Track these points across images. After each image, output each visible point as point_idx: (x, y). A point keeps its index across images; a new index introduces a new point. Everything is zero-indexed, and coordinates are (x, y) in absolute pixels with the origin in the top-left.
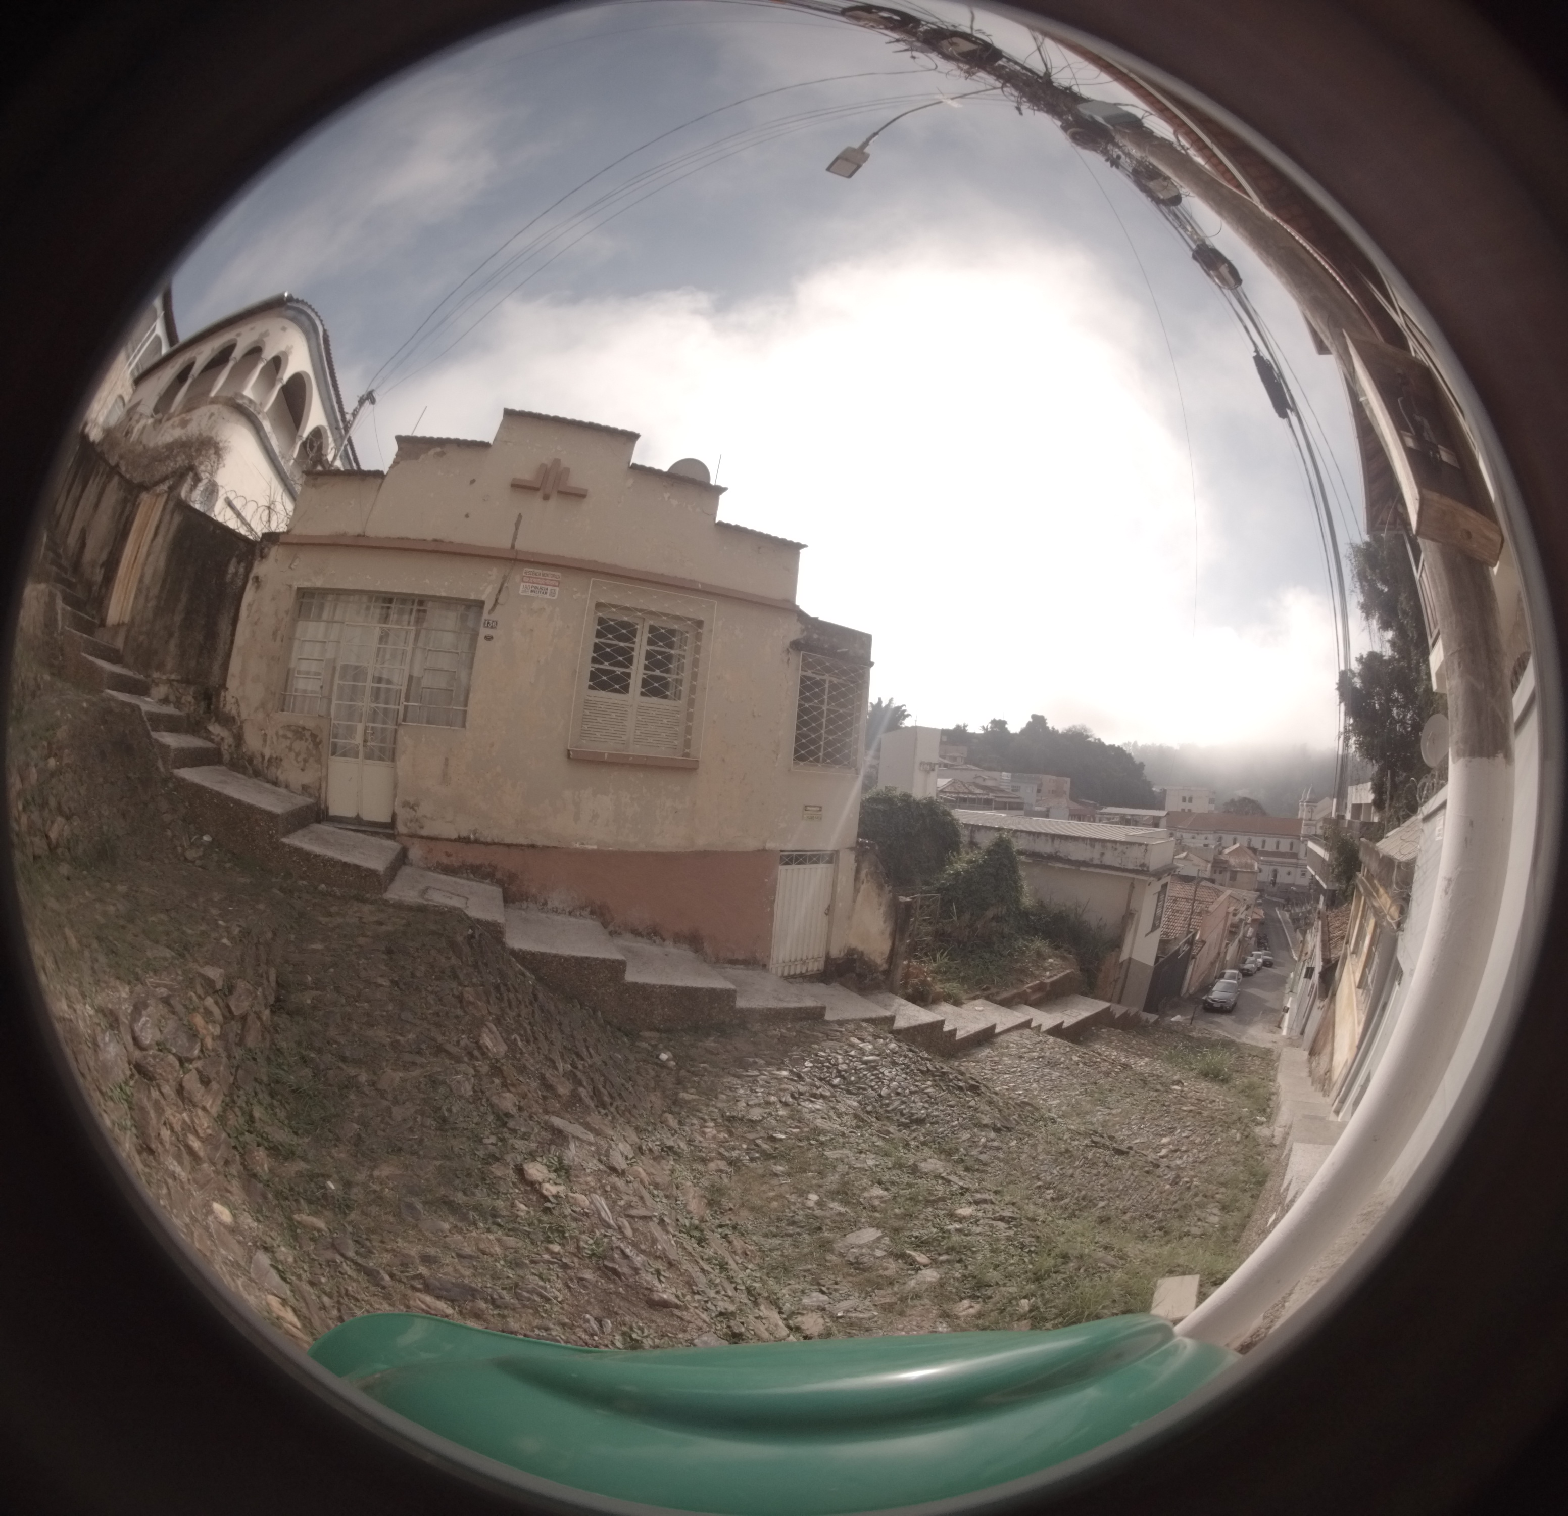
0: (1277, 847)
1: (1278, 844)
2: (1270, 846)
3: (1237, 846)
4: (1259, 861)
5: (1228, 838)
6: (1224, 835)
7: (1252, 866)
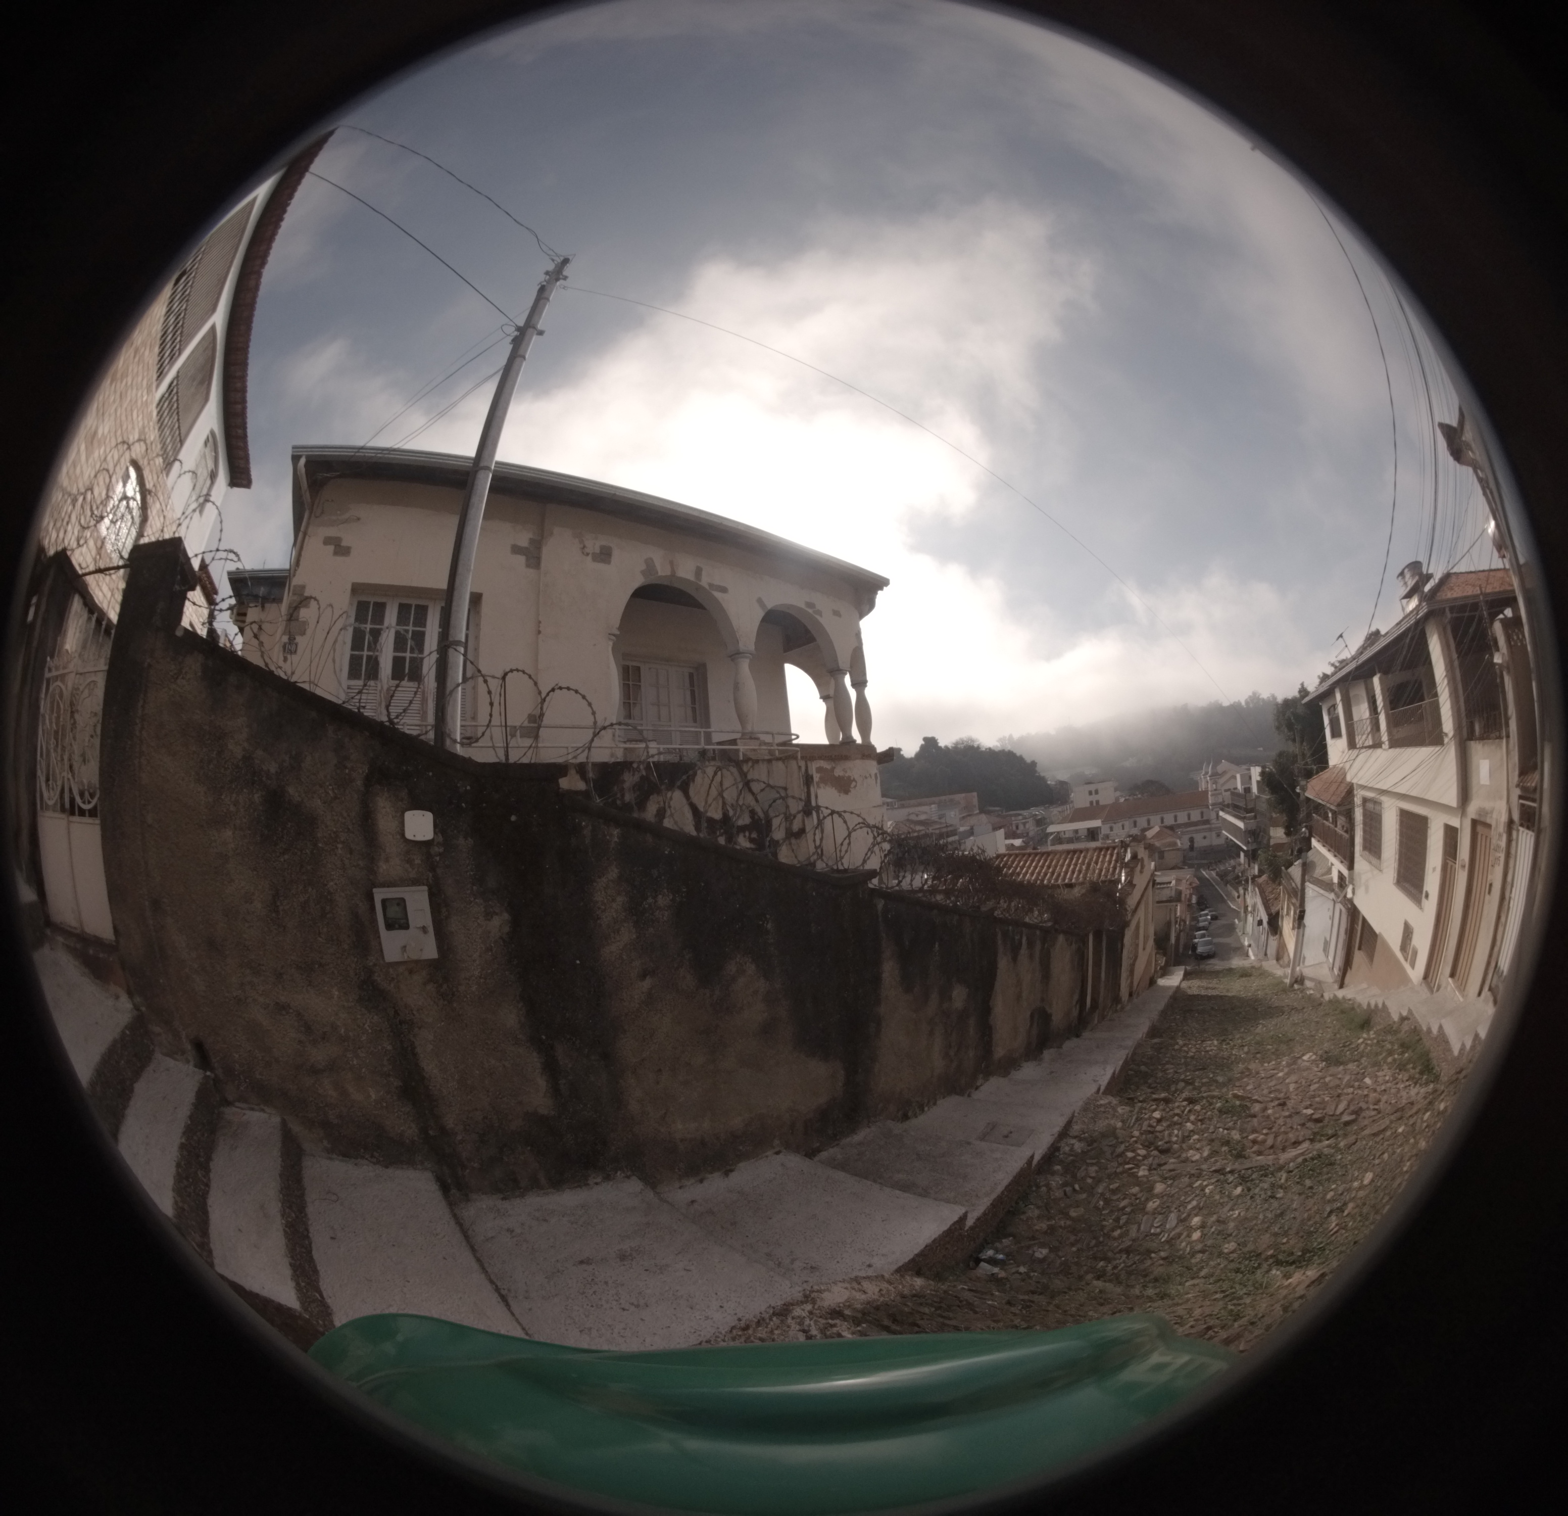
0: (1189, 818)
1: (1189, 816)
2: (1182, 818)
3: (1156, 829)
4: (1180, 838)
5: (1142, 822)
6: (1138, 820)
7: (1176, 844)
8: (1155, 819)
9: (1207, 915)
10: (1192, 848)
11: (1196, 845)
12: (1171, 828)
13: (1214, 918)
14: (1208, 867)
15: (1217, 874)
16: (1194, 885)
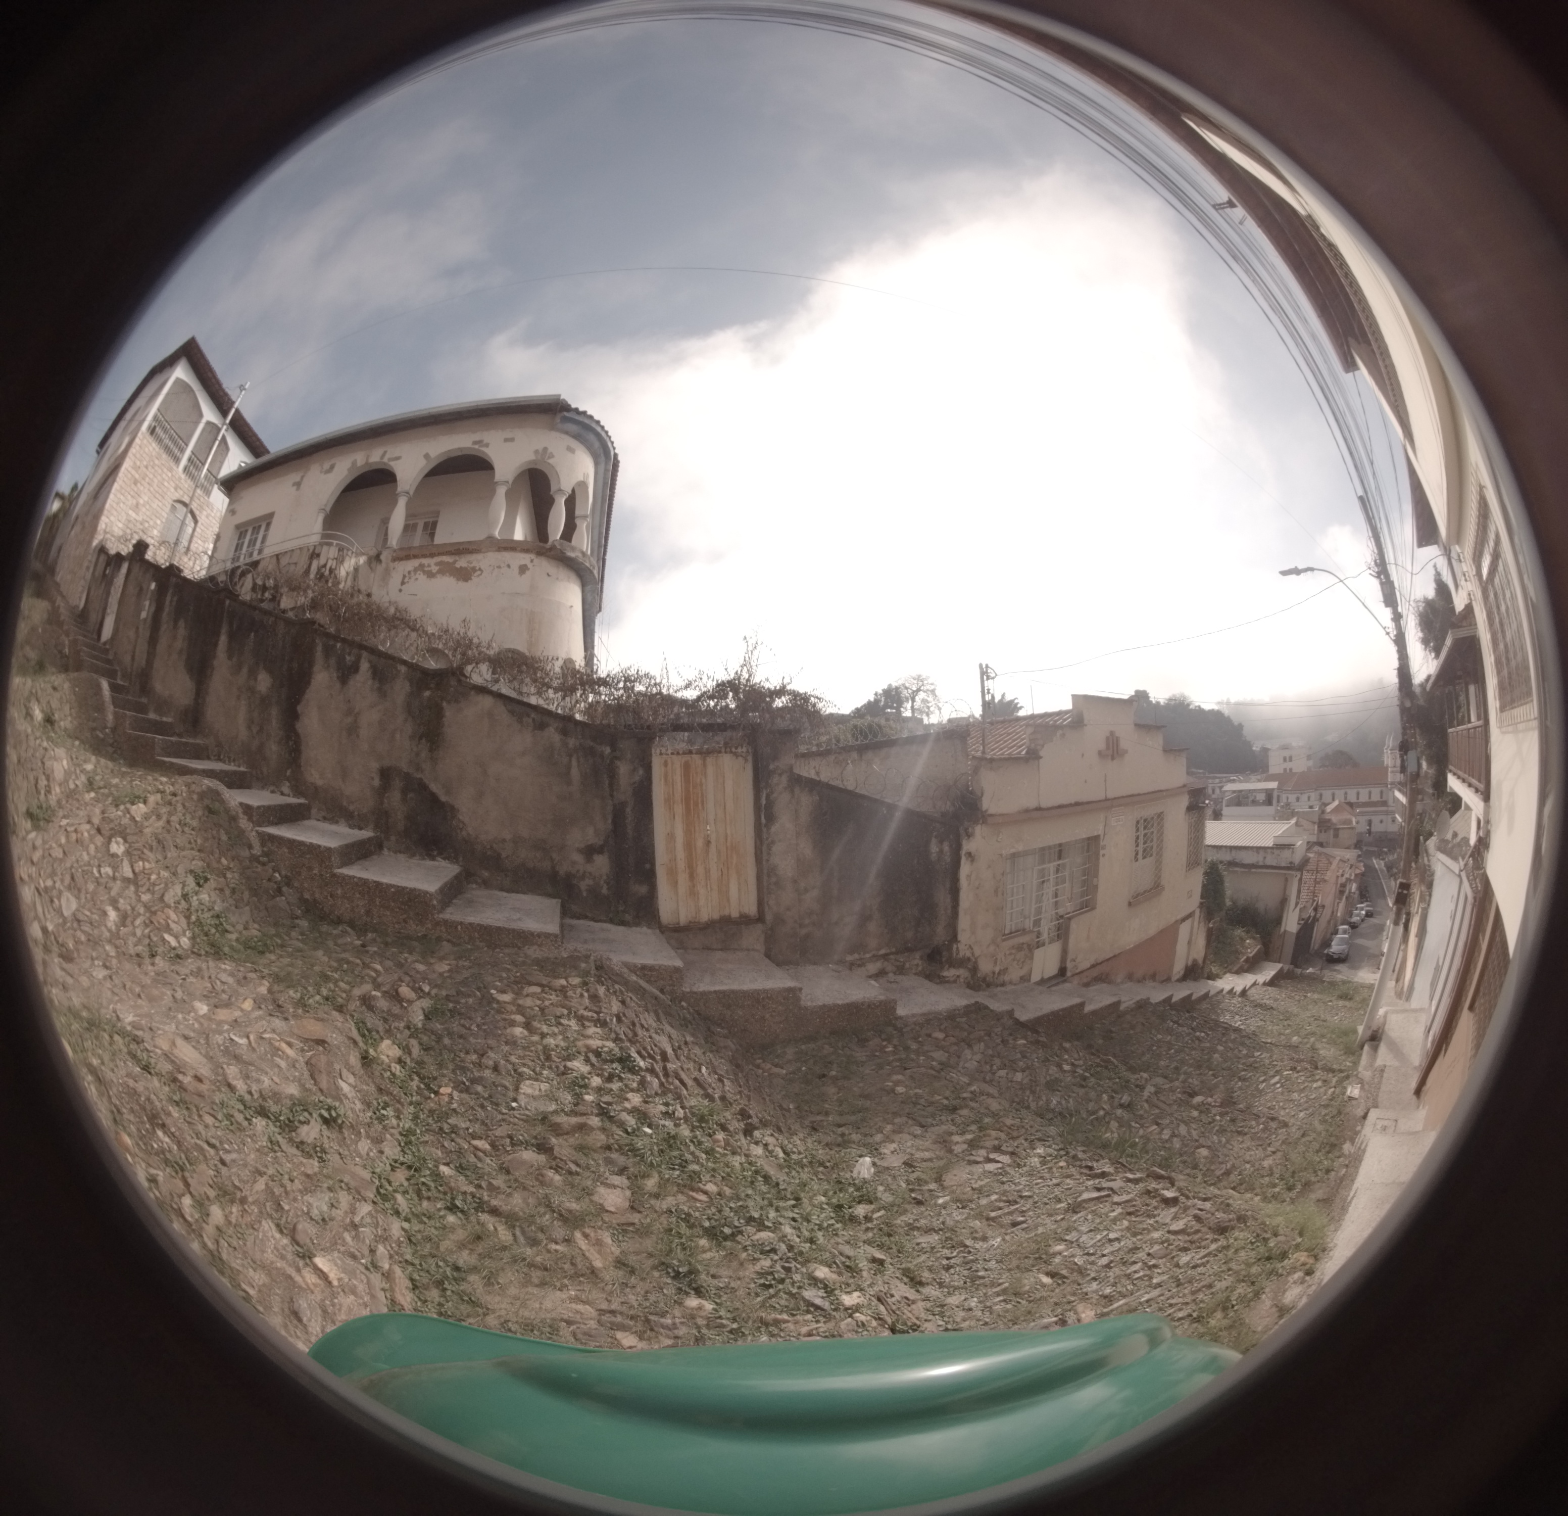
0: (1370, 797)
1: (1370, 795)
2: (1364, 795)
3: (1336, 803)
4: (1356, 815)
5: (1327, 795)
6: (1324, 792)
7: (1350, 822)
8: (1340, 793)
9: (1362, 909)
10: (1369, 832)
11: (1373, 829)
12: (1351, 805)
13: (1369, 915)
14: (1379, 855)
15: (1386, 865)
16: (1358, 871)
